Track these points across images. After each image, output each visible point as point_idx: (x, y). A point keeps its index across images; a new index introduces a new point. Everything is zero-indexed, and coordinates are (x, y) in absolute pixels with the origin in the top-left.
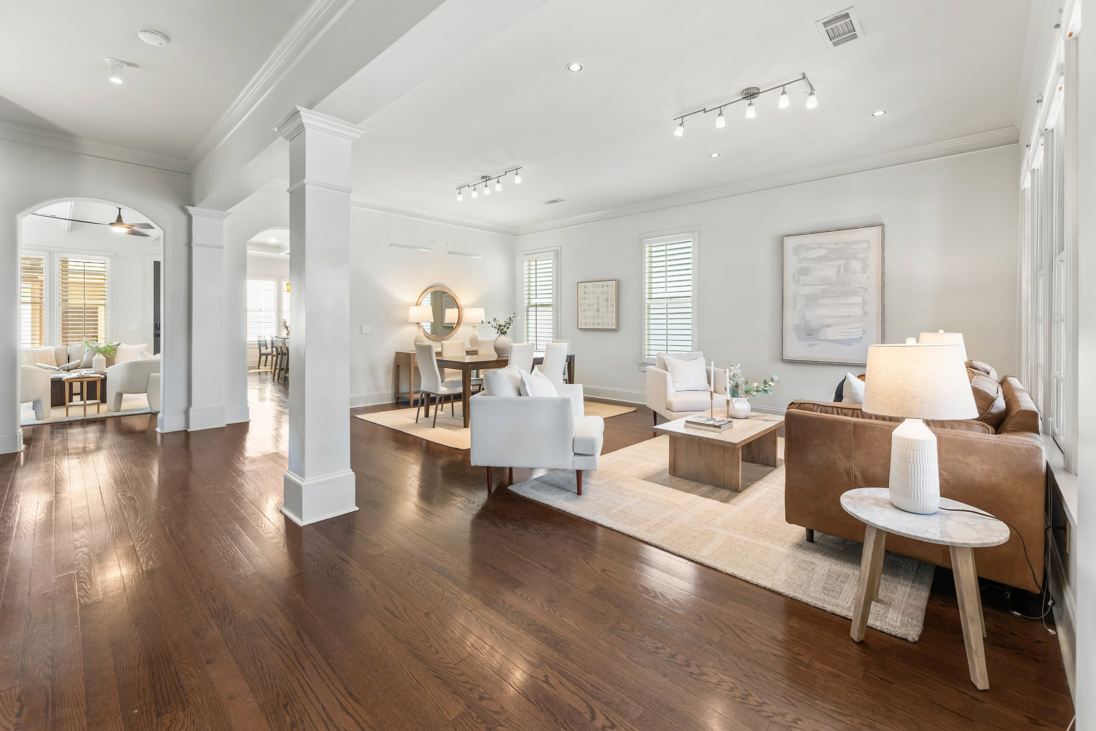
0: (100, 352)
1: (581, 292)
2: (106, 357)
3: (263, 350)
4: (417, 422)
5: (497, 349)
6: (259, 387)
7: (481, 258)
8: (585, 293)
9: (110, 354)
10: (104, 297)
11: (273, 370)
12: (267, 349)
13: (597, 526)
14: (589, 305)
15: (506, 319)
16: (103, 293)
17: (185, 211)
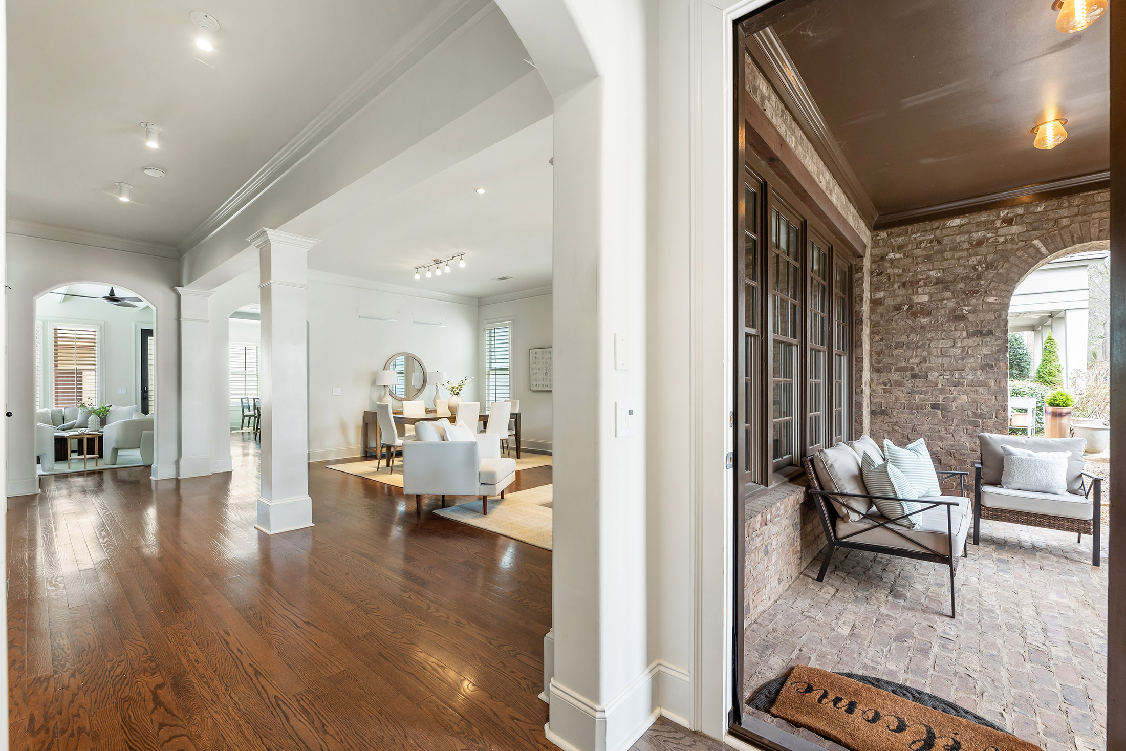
0: (95, 413)
1: (532, 357)
2: (100, 417)
3: (247, 412)
4: (378, 470)
5: (450, 408)
6: (242, 445)
7: (445, 326)
8: (536, 358)
9: (104, 414)
10: (93, 363)
11: (255, 431)
12: (249, 411)
13: (500, 536)
14: (539, 369)
15: (459, 381)
16: (93, 359)
17: (175, 291)
